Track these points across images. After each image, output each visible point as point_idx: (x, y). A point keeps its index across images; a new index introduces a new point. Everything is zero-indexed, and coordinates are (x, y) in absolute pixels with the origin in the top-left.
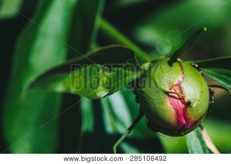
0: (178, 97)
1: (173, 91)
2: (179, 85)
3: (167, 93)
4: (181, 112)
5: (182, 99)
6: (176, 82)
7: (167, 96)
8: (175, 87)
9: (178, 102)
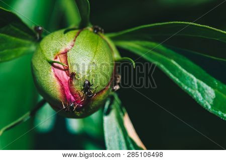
0: (63, 68)
1: (58, 60)
2: (65, 54)
3: (51, 63)
4: (66, 86)
5: (66, 70)
6: (63, 50)
7: (51, 67)
8: (60, 56)
9: (62, 73)
